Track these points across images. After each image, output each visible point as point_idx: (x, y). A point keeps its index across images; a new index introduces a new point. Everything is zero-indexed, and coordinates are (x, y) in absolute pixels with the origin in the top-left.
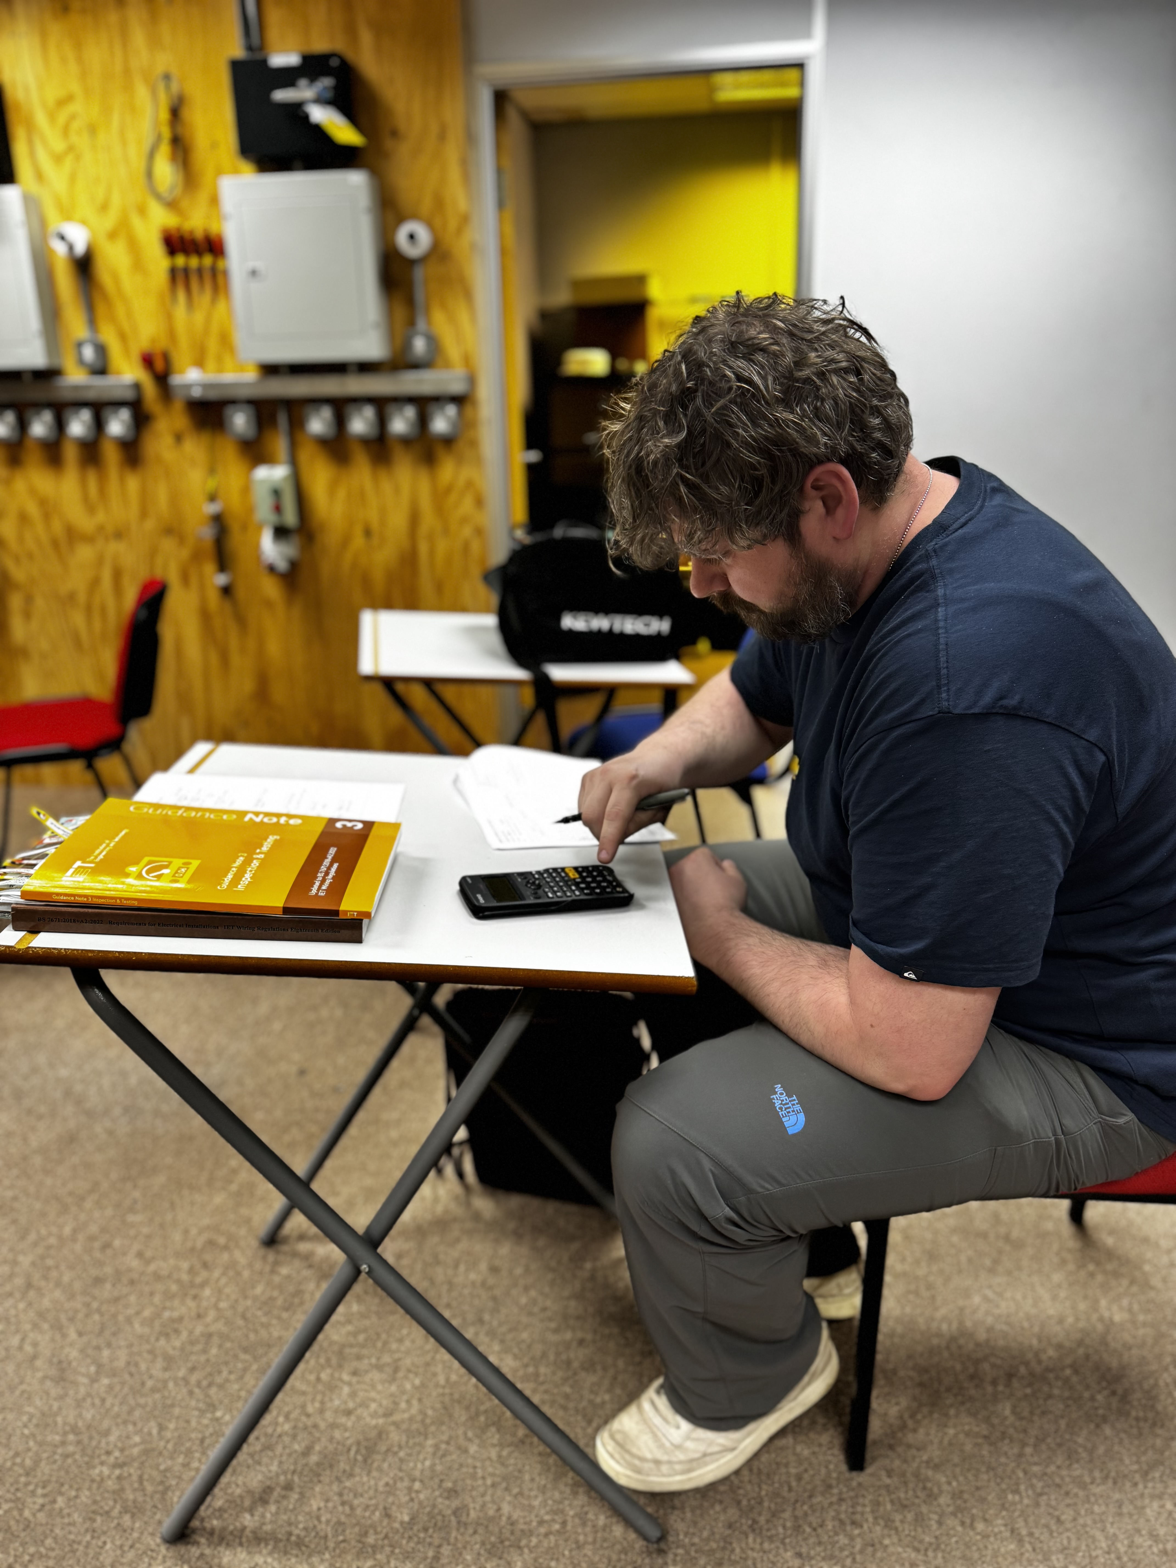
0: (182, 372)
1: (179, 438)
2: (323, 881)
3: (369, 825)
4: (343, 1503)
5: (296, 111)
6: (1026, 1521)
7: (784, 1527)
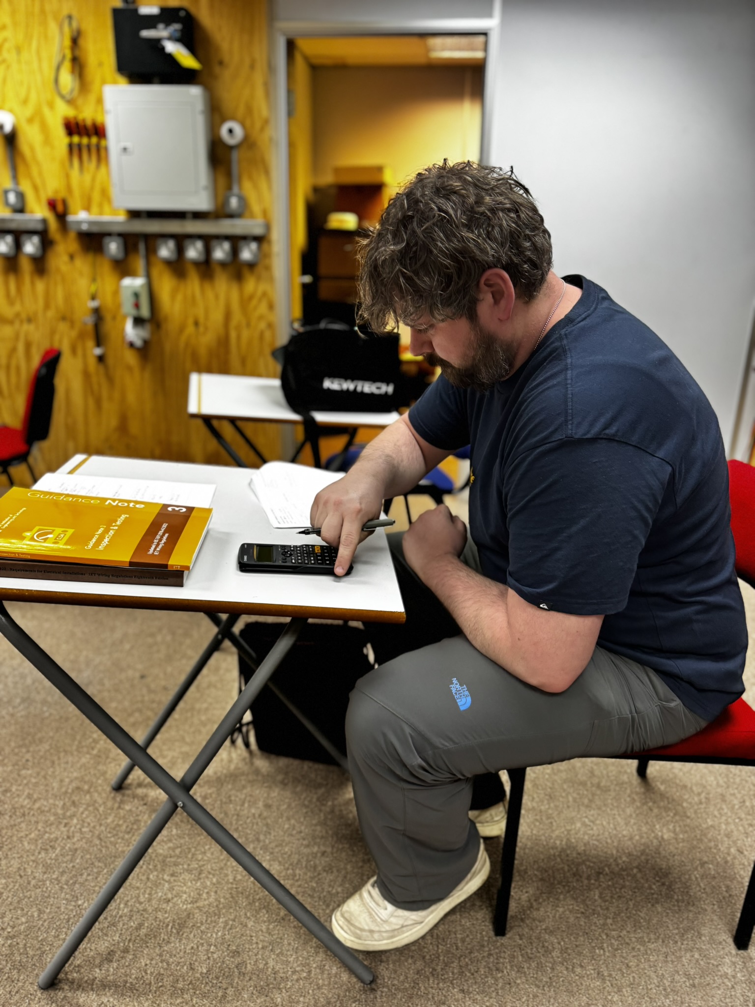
0: (76, 213)
1: (72, 257)
2: (158, 545)
3: (190, 509)
4: (162, 961)
5: (156, 45)
6: (607, 966)
7: (453, 973)
